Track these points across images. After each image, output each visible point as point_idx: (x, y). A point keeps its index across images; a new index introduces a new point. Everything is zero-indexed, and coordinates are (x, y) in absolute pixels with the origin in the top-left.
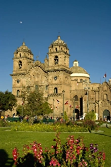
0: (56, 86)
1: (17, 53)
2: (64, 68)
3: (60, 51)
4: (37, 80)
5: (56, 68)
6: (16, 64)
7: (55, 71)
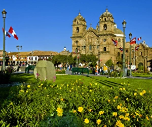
0: (105, 46)
1: (75, 21)
2: (111, 33)
3: (108, 21)
4: (90, 41)
5: (105, 33)
6: (75, 30)
7: (105, 35)
